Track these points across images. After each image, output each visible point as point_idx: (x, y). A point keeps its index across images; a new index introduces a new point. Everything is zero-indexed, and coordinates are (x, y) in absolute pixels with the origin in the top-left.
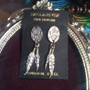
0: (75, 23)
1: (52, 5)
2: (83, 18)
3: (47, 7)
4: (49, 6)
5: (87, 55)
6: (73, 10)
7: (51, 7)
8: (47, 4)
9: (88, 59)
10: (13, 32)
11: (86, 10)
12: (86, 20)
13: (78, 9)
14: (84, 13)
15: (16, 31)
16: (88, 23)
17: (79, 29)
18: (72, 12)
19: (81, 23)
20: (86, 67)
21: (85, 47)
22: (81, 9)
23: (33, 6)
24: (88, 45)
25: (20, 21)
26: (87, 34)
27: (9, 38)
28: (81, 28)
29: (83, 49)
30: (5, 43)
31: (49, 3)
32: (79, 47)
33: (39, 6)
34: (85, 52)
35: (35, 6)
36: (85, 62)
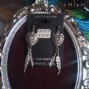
0: (67, 16)
1: (47, 2)
2: (73, 11)
3: (44, 5)
4: (46, 4)
5: (77, 39)
6: (65, 5)
7: (47, 4)
8: (43, 2)
9: (77, 42)
10: (19, 26)
11: (75, 4)
12: (75, 13)
13: (69, 4)
14: (74, 7)
15: (21, 25)
16: (77, 15)
17: (70, 20)
18: (64, 7)
19: (71, 15)
20: (76, 48)
21: (75, 33)
22: (71, 4)
23: (32, 4)
24: (77, 32)
25: (26, 16)
26: (76, 24)
27: (17, 31)
28: (71, 20)
29: (74, 35)
30: (14, 35)
31: (45, 1)
32: (71, 34)
33: (37, 4)
34: (75, 37)
35: (34, 4)
36: (75, 44)
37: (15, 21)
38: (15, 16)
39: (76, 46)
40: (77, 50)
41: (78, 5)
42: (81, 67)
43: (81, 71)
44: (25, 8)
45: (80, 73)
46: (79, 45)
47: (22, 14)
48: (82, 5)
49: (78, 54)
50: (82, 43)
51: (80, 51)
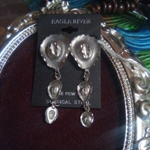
1: (68, 5)
3: (61, 7)
5: (122, 64)
6: (99, 8)
7: (66, 7)
8: (61, 4)
9: (123, 69)
10: (17, 45)
11: (116, 6)
12: (116, 20)
13: (106, 6)
14: (115, 11)
16: (120, 24)
17: (108, 30)
18: (97, 12)
22: (110, 6)
23: (41, 8)
26: (120, 38)
31: (63, 2)
33: (49, 8)
35: (44, 8)
36: (119, 73)
37: (8, 36)
38: (9, 28)
39: (121, 76)
40: (123, 83)
41: (121, 7)
42: (131, 115)
43: (131, 123)
44: (28, 15)
45: (131, 128)
46: (127, 74)
47: (21, 25)
48: (129, 6)
49: (125, 89)
50: (133, 70)
51: (128, 85)
